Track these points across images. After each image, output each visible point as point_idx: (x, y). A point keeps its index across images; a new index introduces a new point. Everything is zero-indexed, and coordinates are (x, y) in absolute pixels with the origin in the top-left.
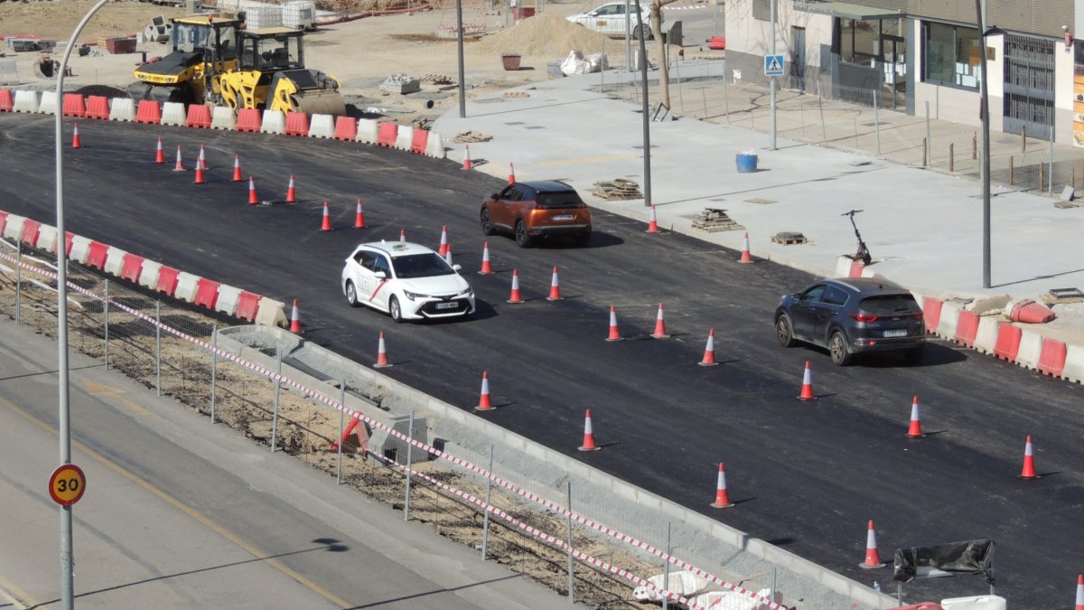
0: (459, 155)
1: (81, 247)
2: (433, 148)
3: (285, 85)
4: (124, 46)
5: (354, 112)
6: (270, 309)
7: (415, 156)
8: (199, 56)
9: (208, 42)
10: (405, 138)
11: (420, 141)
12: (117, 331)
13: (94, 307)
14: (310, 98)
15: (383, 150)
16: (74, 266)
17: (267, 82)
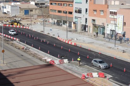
0: (31, 29)
1: (4, 35)
2: (29, 29)
3: (19, 24)
4: (8, 21)
5: (24, 26)
6: (18, 39)
7: (28, 29)
8: (13, 22)
9: (13, 21)
10: (27, 28)
11: (28, 28)
12: (7, 41)
13: (5, 39)
14: (21, 25)
15: (26, 29)
16: (4, 36)
17: (18, 24)
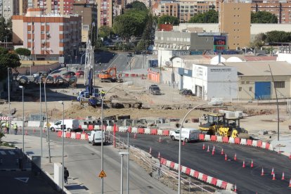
0: (277, 150)
1: (184, 169)
2: (271, 148)
3: (235, 131)
4: (196, 121)
5: (252, 139)
6: (229, 186)
7: (266, 150)
8: (214, 124)
9: (216, 120)
10: (264, 145)
11: (267, 146)
12: (192, 190)
13: (187, 184)
14: (241, 135)
15: (258, 148)
16: (182, 174)
17: (230, 130)
